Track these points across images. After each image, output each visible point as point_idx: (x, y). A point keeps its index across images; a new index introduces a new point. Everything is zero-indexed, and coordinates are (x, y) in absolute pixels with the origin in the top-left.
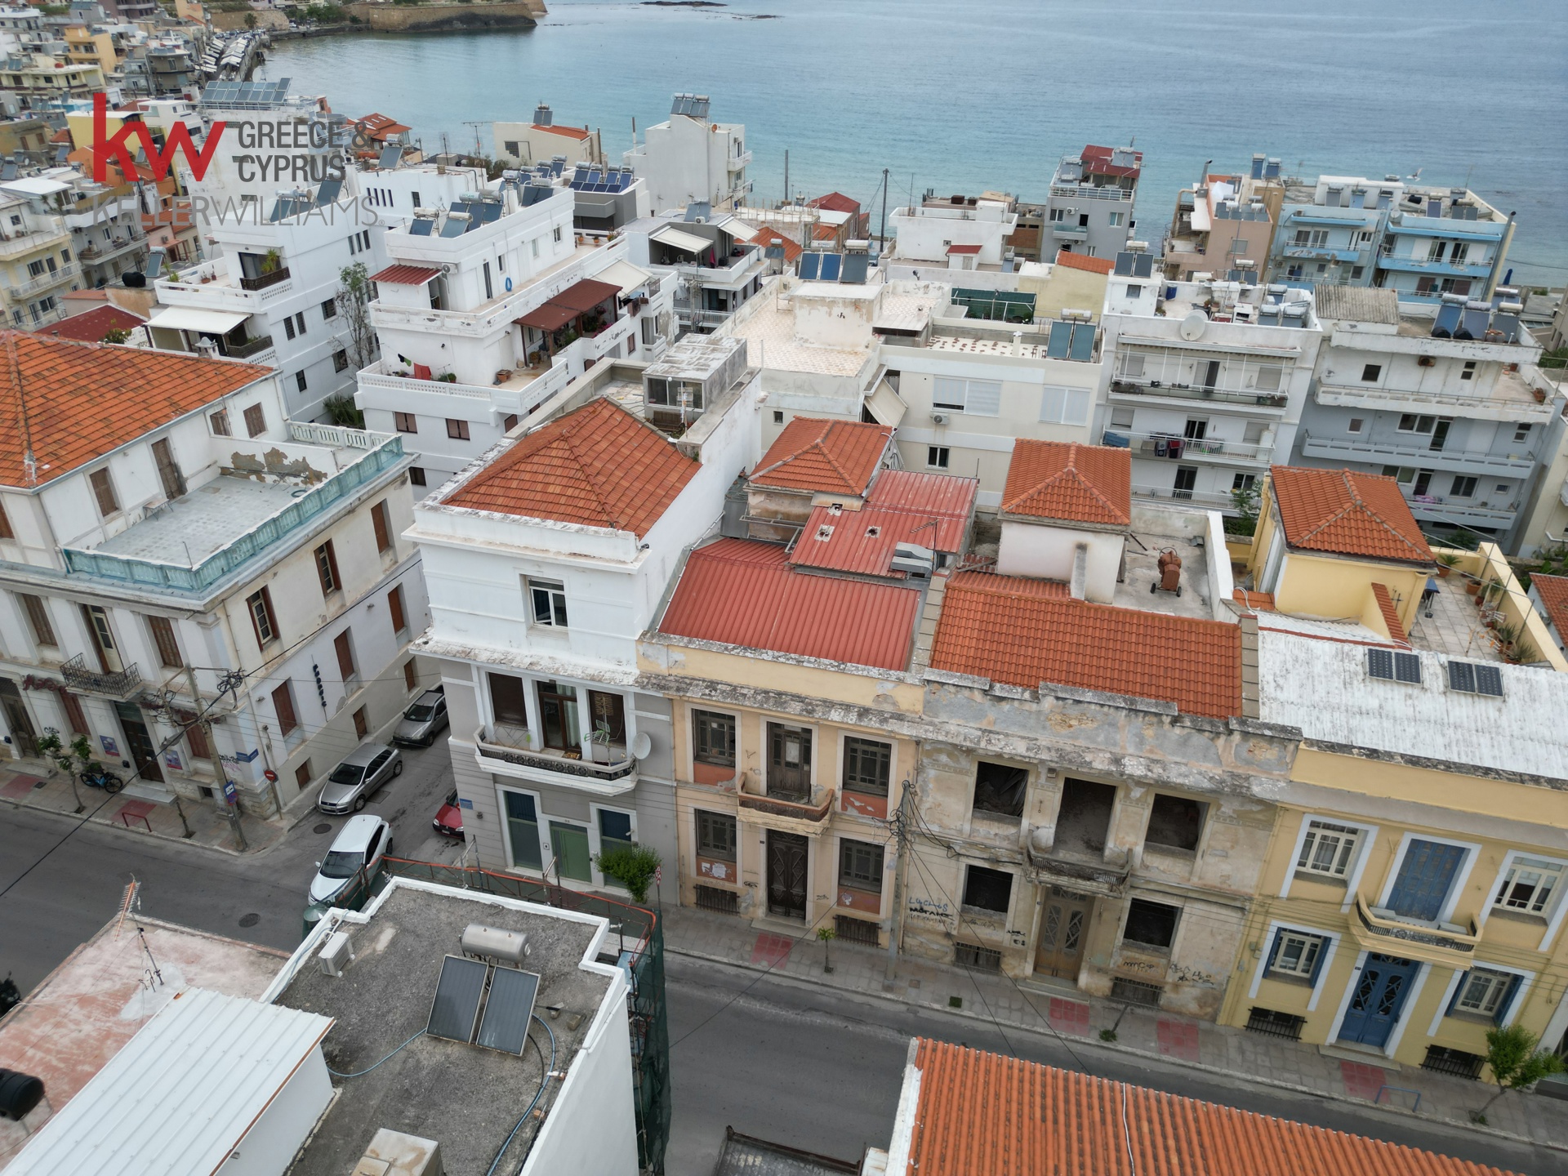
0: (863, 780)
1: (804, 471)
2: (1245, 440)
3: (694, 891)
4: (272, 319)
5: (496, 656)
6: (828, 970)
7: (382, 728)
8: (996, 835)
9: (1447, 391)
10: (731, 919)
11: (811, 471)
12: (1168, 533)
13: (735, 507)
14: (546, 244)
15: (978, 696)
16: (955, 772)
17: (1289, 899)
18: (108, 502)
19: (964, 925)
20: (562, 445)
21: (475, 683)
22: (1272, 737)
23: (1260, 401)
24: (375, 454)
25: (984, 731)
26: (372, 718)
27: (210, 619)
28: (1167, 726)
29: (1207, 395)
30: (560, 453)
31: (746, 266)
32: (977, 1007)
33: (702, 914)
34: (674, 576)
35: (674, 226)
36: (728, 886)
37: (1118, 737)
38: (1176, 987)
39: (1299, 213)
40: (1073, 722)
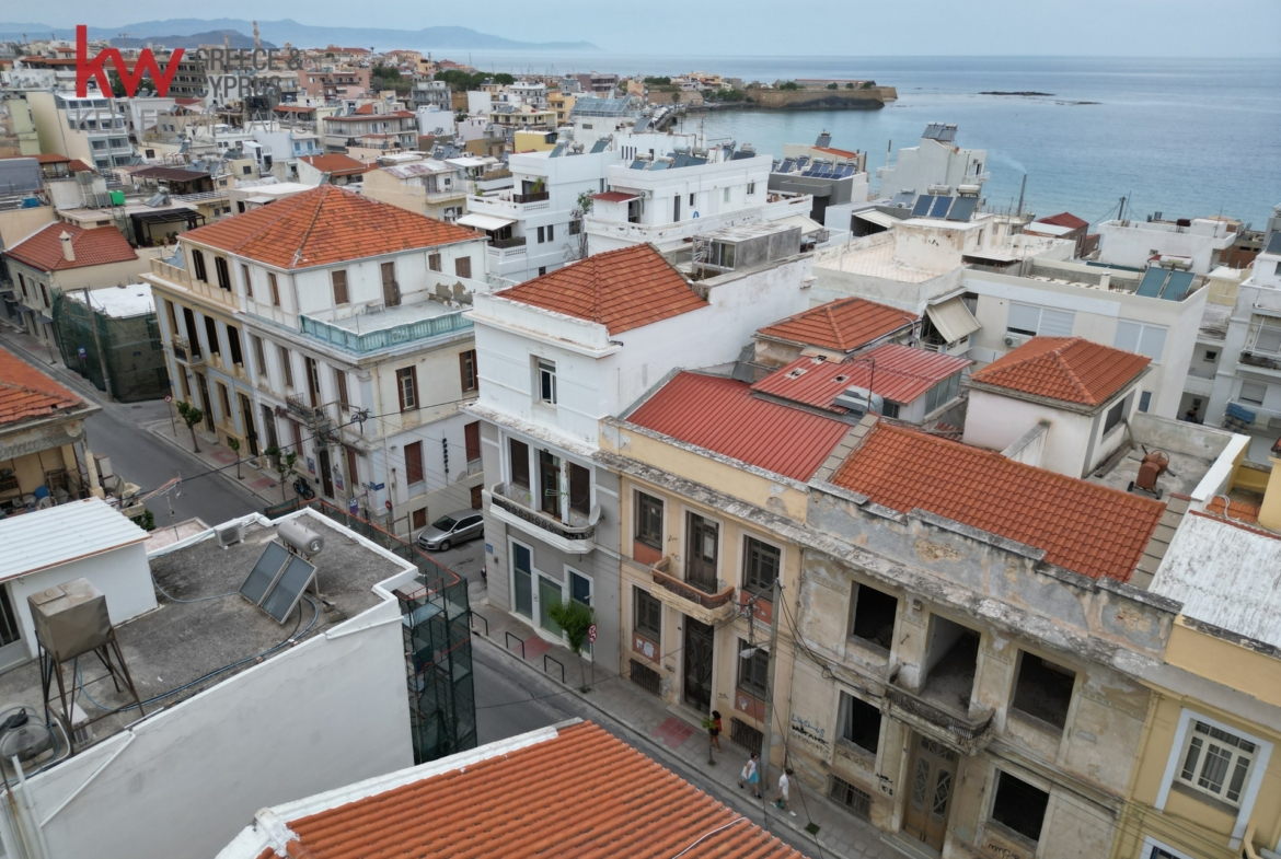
0: (761, 585)
1: (806, 327)
3: (629, 664)
4: (528, 225)
5: (510, 421)
6: (712, 763)
8: (868, 664)
10: (653, 699)
11: (811, 329)
13: (745, 359)
14: (739, 192)
15: (853, 510)
16: (832, 588)
17: (1166, 813)
18: (342, 295)
19: (839, 757)
21: (499, 445)
22: (1143, 604)
25: (857, 548)
27: (364, 375)
32: (832, 840)
33: (633, 687)
34: (657, 385)
36: (653, 666)
37: (981, 575)
40: (939, 553)
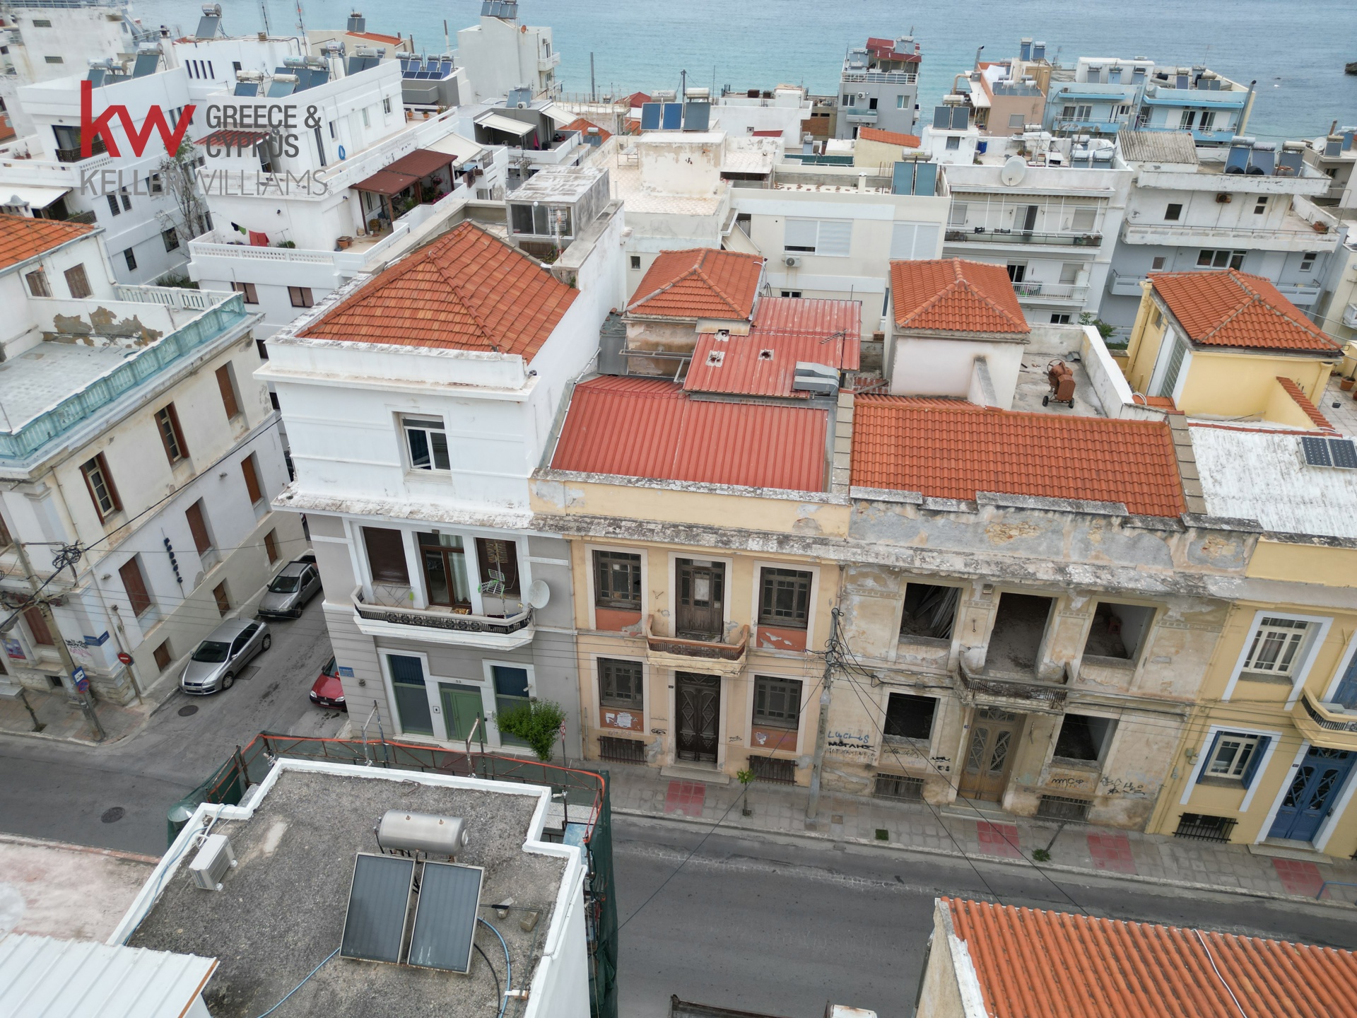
0: (779, 613)
1: (684, 298)
2: (1061, 281)
3: (598, 744)
5: (370, 507)
6: (746, 813)
7: (245, 604)
8: (923, 659)
9: (1241, 225)
10: (639, 769)
11: (691, 298)
12: (1044, 350)
13: (611, 342)
14: (377, 113)
15: (910, 512)
16: (882, 596)
17: (1232, 701)
19: (886, 755)
20: (429, 267)
21: (348, 540)
22: (1231, 531)
23: (1077, 242)
24: (215, 312)
25: (916, 550)
26: (234, 592)
27: (38, 489)
28: (1116, 529)
29: (1026, 239)
30: (428, 276)
31: (569, 149)
32: (905, 838)
33: (608, 765)
34: (560, 410)
35: (497, 112)
36: (634, 736)
37: (1062, 544)
38: (1106, 800)
39: (1066, 90)
40: (1013, 533)
